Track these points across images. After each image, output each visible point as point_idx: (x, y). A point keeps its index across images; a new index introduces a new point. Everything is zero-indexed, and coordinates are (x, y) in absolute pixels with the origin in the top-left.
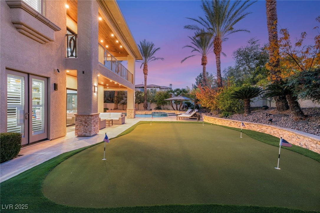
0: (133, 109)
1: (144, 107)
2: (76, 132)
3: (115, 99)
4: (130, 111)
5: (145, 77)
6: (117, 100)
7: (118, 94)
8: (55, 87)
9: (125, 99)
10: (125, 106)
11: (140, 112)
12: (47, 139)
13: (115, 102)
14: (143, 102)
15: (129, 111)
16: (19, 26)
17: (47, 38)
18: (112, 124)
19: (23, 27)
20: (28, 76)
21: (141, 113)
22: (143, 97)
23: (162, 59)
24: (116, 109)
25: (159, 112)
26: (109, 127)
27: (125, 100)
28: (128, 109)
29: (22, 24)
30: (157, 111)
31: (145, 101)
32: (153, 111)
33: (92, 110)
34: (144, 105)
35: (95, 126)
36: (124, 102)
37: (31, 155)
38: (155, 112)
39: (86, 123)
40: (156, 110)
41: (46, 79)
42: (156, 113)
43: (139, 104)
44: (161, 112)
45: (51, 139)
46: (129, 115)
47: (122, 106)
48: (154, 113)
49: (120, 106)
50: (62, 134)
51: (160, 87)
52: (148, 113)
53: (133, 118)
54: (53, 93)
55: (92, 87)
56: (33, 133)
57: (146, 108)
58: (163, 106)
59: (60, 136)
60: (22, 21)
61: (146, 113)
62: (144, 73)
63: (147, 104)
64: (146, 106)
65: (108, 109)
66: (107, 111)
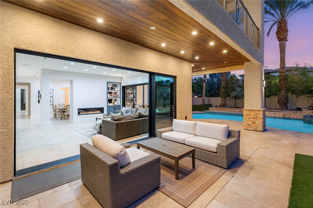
0: (259, 111)
1: (278, 102)
3: (222, 90)
4: (253, 114)
6: (226, 91)
7: (226, 83)
9: (239, 89)
10: (238, 101)
11: (271, 113)
13: (222, 96)
14: (275, 94)
15: (249, 113)
21: (273, 115)
22: (275, 84)
24: (223, 106)
27: (239, 92)
28: (245, 108)
31: (283, 92)
32: (306, 112)
34: (279, 99)
36: (238, 95)
38: (312, 114)
46: (250, 123)
47: (234, 101)
48: (310, 116)
49: (230, 101)
52: (292, 116)
53: (259, 131)
57: (284, 105)
61: (287, 116)
63: (287, 99)
64: (286, 102)
65: (211, 106)
66: (210, 108)
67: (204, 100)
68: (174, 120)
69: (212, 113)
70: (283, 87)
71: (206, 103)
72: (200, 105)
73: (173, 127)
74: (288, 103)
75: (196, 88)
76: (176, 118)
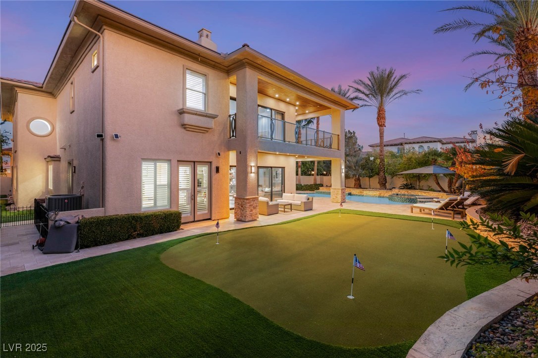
0: (339, 189)
1: (379, 183)
2: (235, 216)
4: (336, 191)
5: (380, 132)
8: (218, 169)
12: (210, 219)
14: (377, 175)
15: (334, 191)
16: (185, 126)
17: (206, 128)
18: (291, 209)
19: (187, 126)
20: (194, 164)
23: (418, 91)
25: (406, 193)
26: (284, 213)
28: (332, 187)
29: (186, 125)
30: (403, 192)
31: (382, 173)
32: (395, 191)
33: (248, 193)
34: (379, 179)
35: (252, 211)
37: (188, 230)
38: (399, 193)
39: (242, 207)
40: (401, 190)
41: (209, 163)
42: (400, 195)
43: (371, 179)
44: (412, 193)
45: (213, 219)
46: (335, 197)
48: (397, 195)
50: (225, 216)
51: (440, 141)
53: (339, 203)
54: (215, 176)
55: (247, 168)
56: (198, 213)
57: (383, 185)
58: (420, 182)
59: (222, 218)
60: (185, 123)
61: (382, 195)
62: (379, 124)
63: (385, 179)
64: (384, 182)
65: (322, 186)
66: (321, 188)
67: (315, 180)
68: (283, 194)
69: (321, 193)
70: (382, 168)
71: (318, 182)
72: (311, 185)
73: (283, 198)
74: (386, 182)
75: (309, 165)
76: (284, 192)
